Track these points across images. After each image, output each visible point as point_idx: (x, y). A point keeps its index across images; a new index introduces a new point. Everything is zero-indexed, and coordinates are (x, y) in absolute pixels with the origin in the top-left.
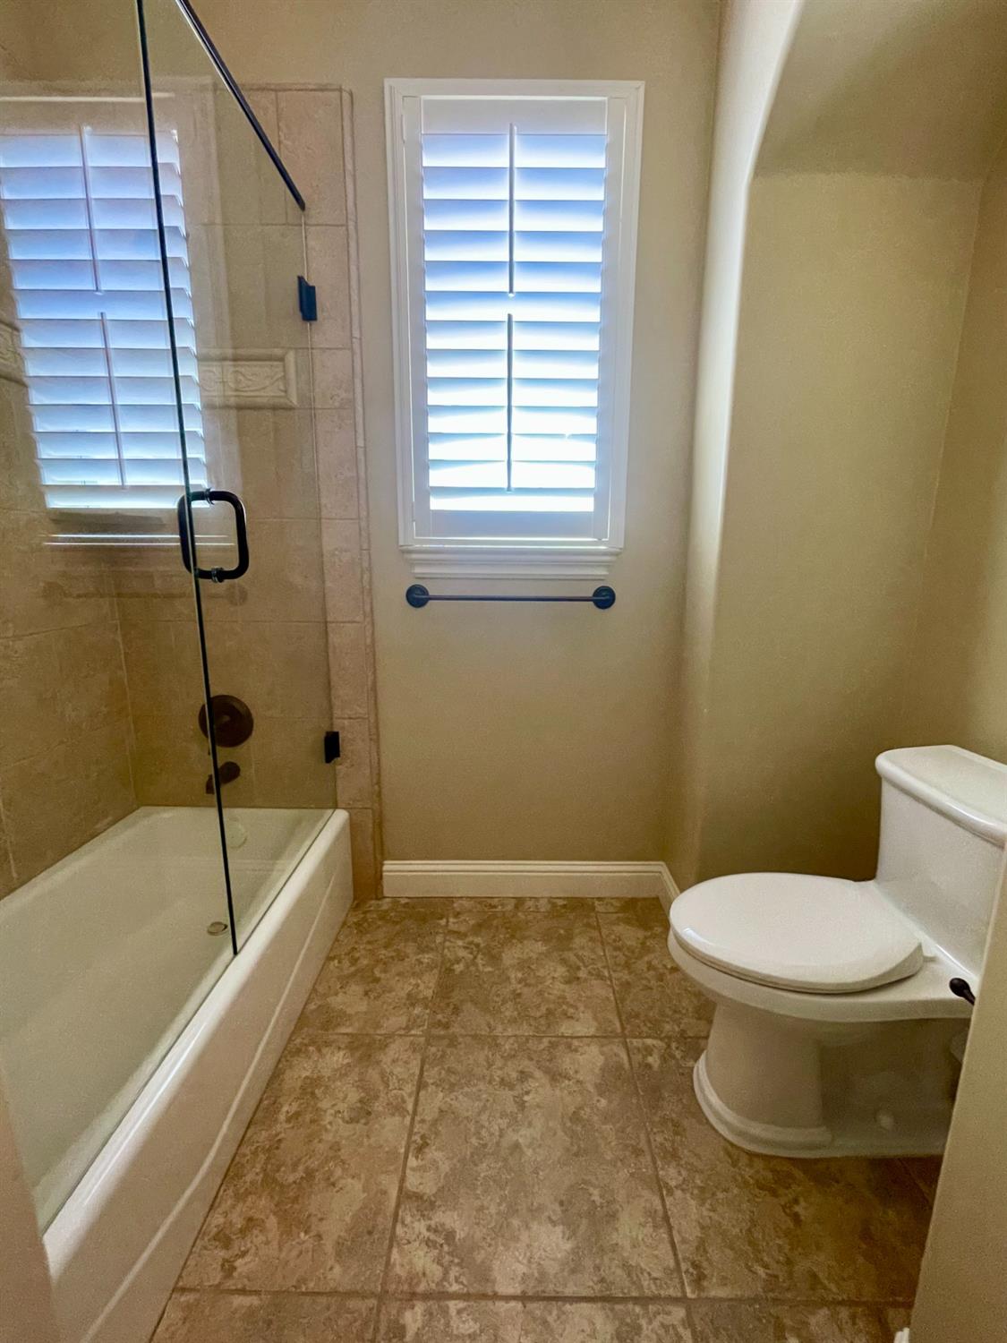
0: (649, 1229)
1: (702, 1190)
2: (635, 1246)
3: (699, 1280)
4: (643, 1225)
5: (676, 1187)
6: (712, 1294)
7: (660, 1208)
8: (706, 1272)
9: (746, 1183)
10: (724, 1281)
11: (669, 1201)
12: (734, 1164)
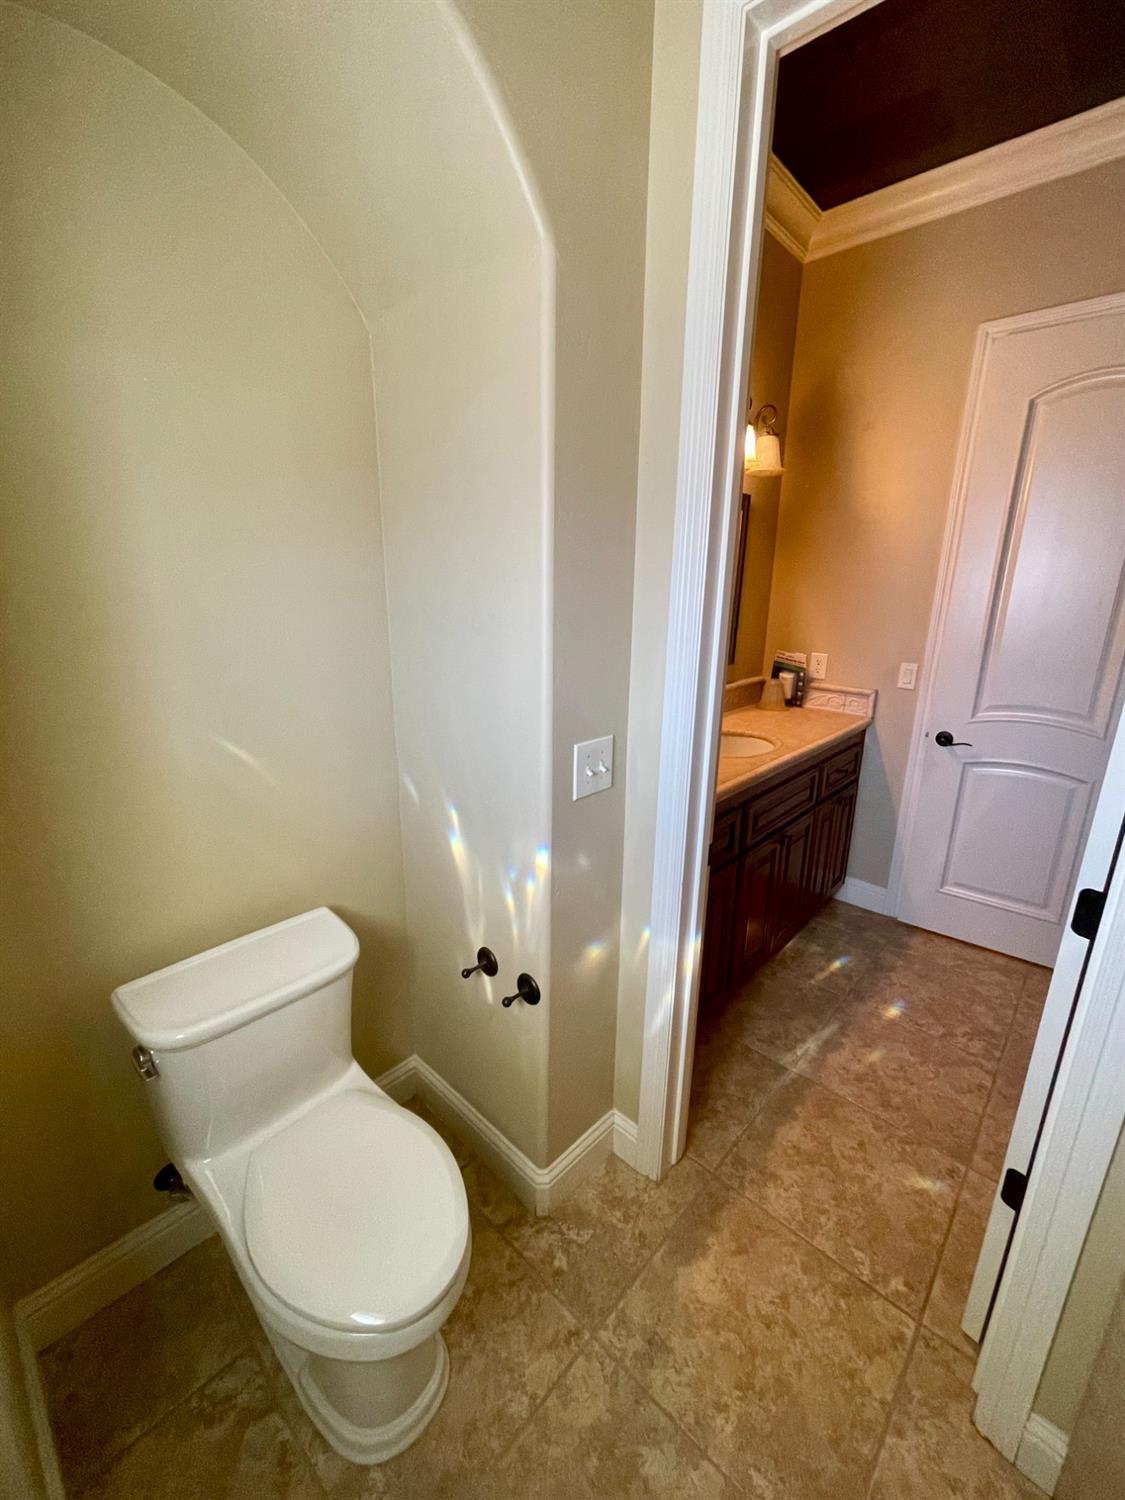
0: (575, 1393)
1: (511, 1370)
2: (596, 1395)
3: (576, 1333)
4: (577, 1400)
5: (526, 1393)
6: (574, 1321)
7: (553, 1396)
8: (566, 1332)
9: (478, 1341)
10: (562, 1318)
11: (541, 1393)
12: (468, 1358)
